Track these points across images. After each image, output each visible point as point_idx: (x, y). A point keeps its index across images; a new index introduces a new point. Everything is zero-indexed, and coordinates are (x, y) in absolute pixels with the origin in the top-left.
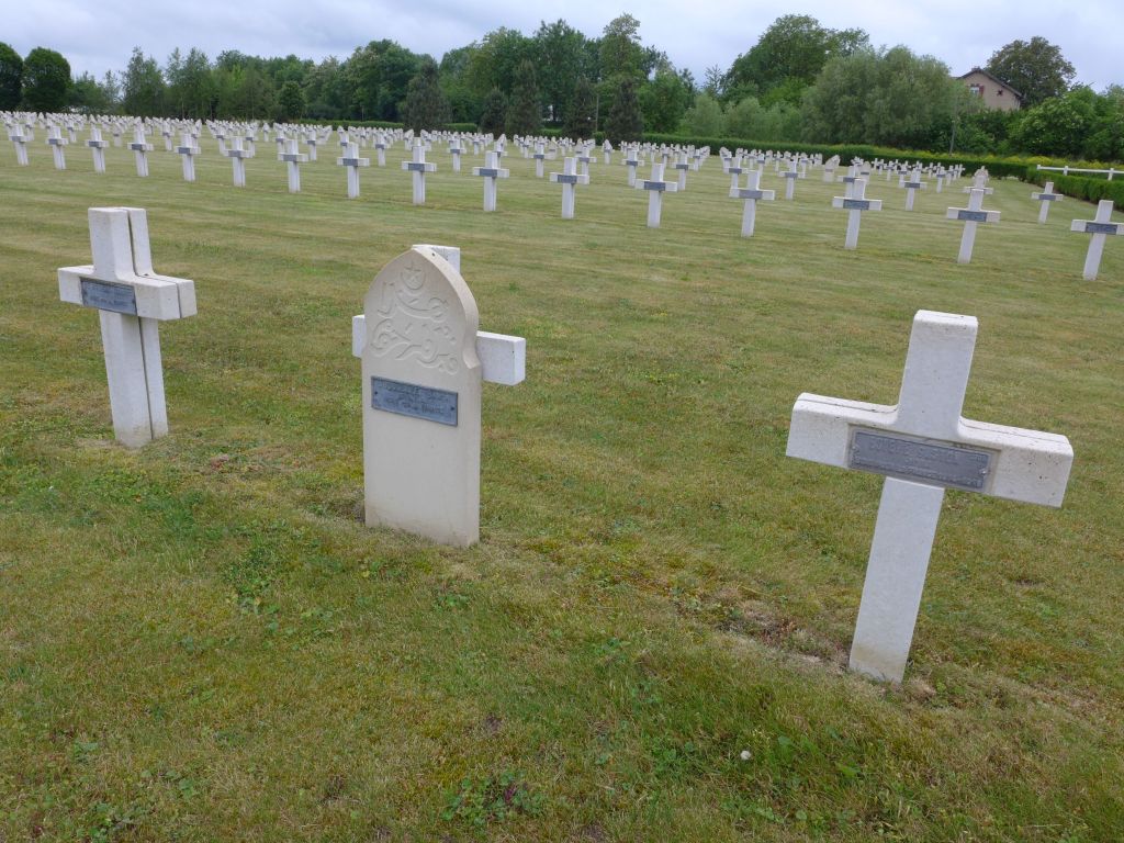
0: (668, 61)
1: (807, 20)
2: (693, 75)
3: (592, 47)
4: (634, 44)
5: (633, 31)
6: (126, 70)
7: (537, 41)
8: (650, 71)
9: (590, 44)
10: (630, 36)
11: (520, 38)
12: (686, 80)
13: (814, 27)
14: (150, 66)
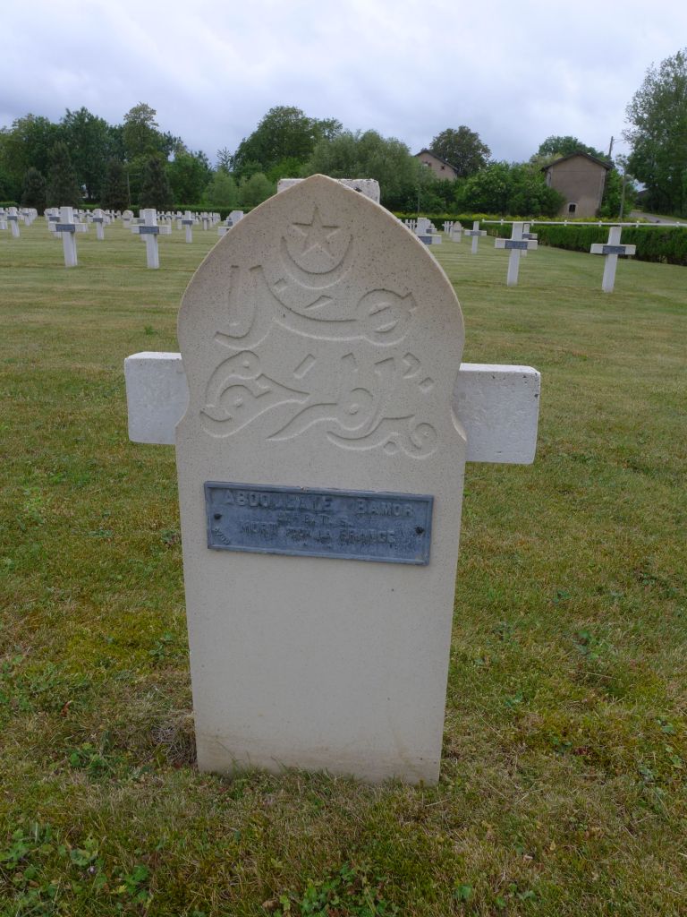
0: (184, 144)
1: (294, 111)
2: (207, 156)
3: (116, 133)
4: (152, 130)
5: (151, 118)
7: (64, 127)
8: (169, 154)
9: (112, 130)
10: (149, 123)
11: (48, 124)
12: (201, 161)
13: (300, 116)
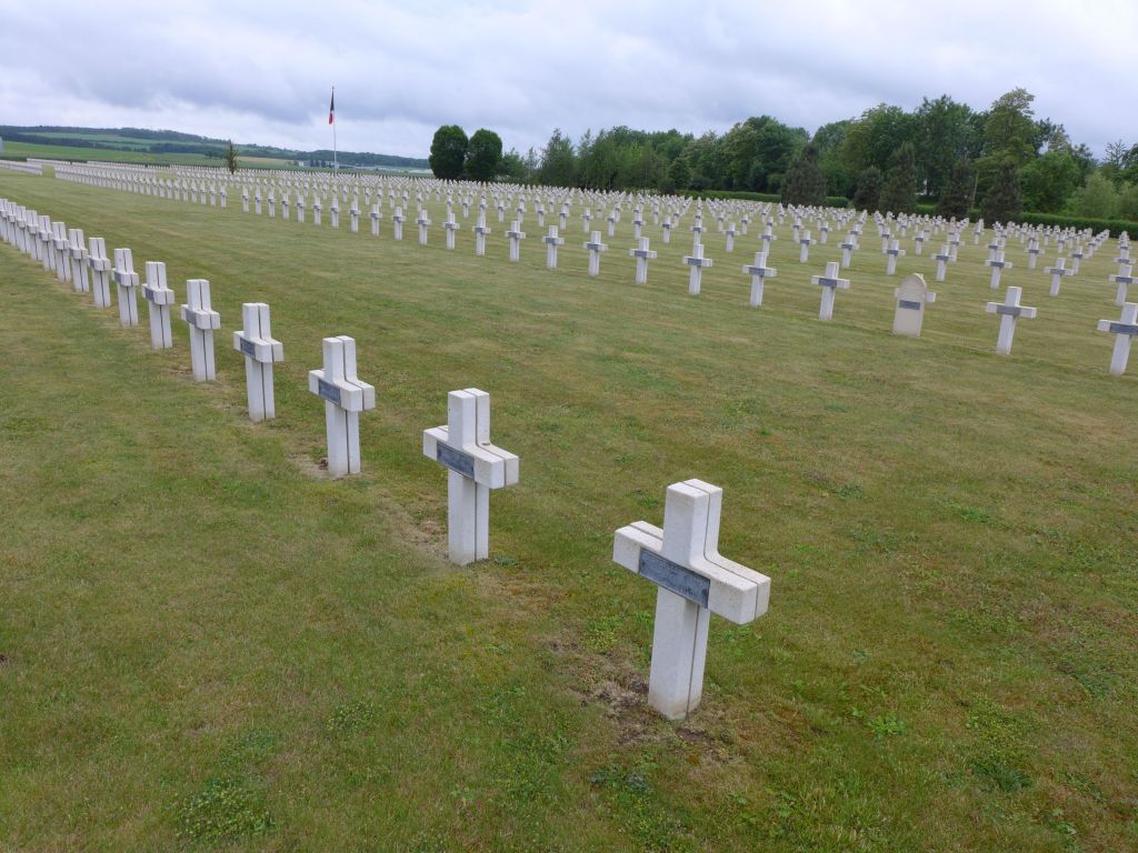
0: (1064, 134)
2: (1091, 150)
3: (979, 121)
4: (1025, 119)
5: (1025, 105)
6: (545, 147)
7: (918, 117)
8: (1041, 145)
10: (1022, 110)
11: (900, 114)
12: (1081, 156)
14: (565, 144)
